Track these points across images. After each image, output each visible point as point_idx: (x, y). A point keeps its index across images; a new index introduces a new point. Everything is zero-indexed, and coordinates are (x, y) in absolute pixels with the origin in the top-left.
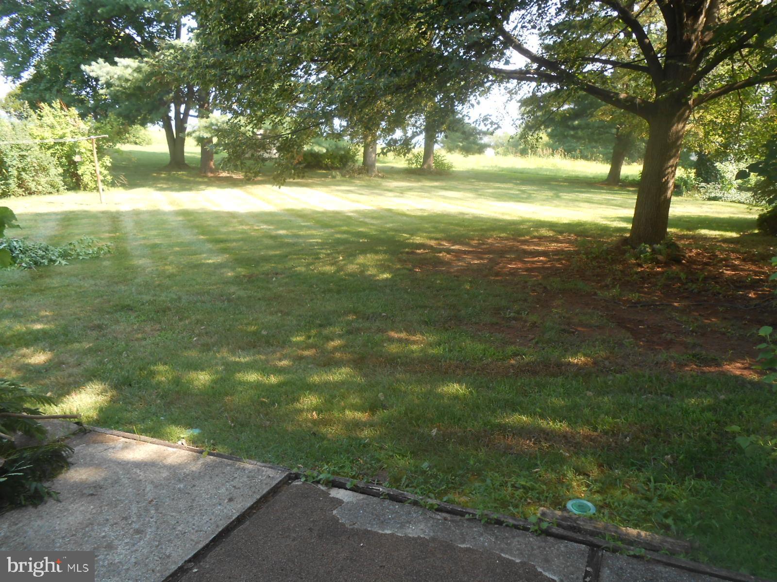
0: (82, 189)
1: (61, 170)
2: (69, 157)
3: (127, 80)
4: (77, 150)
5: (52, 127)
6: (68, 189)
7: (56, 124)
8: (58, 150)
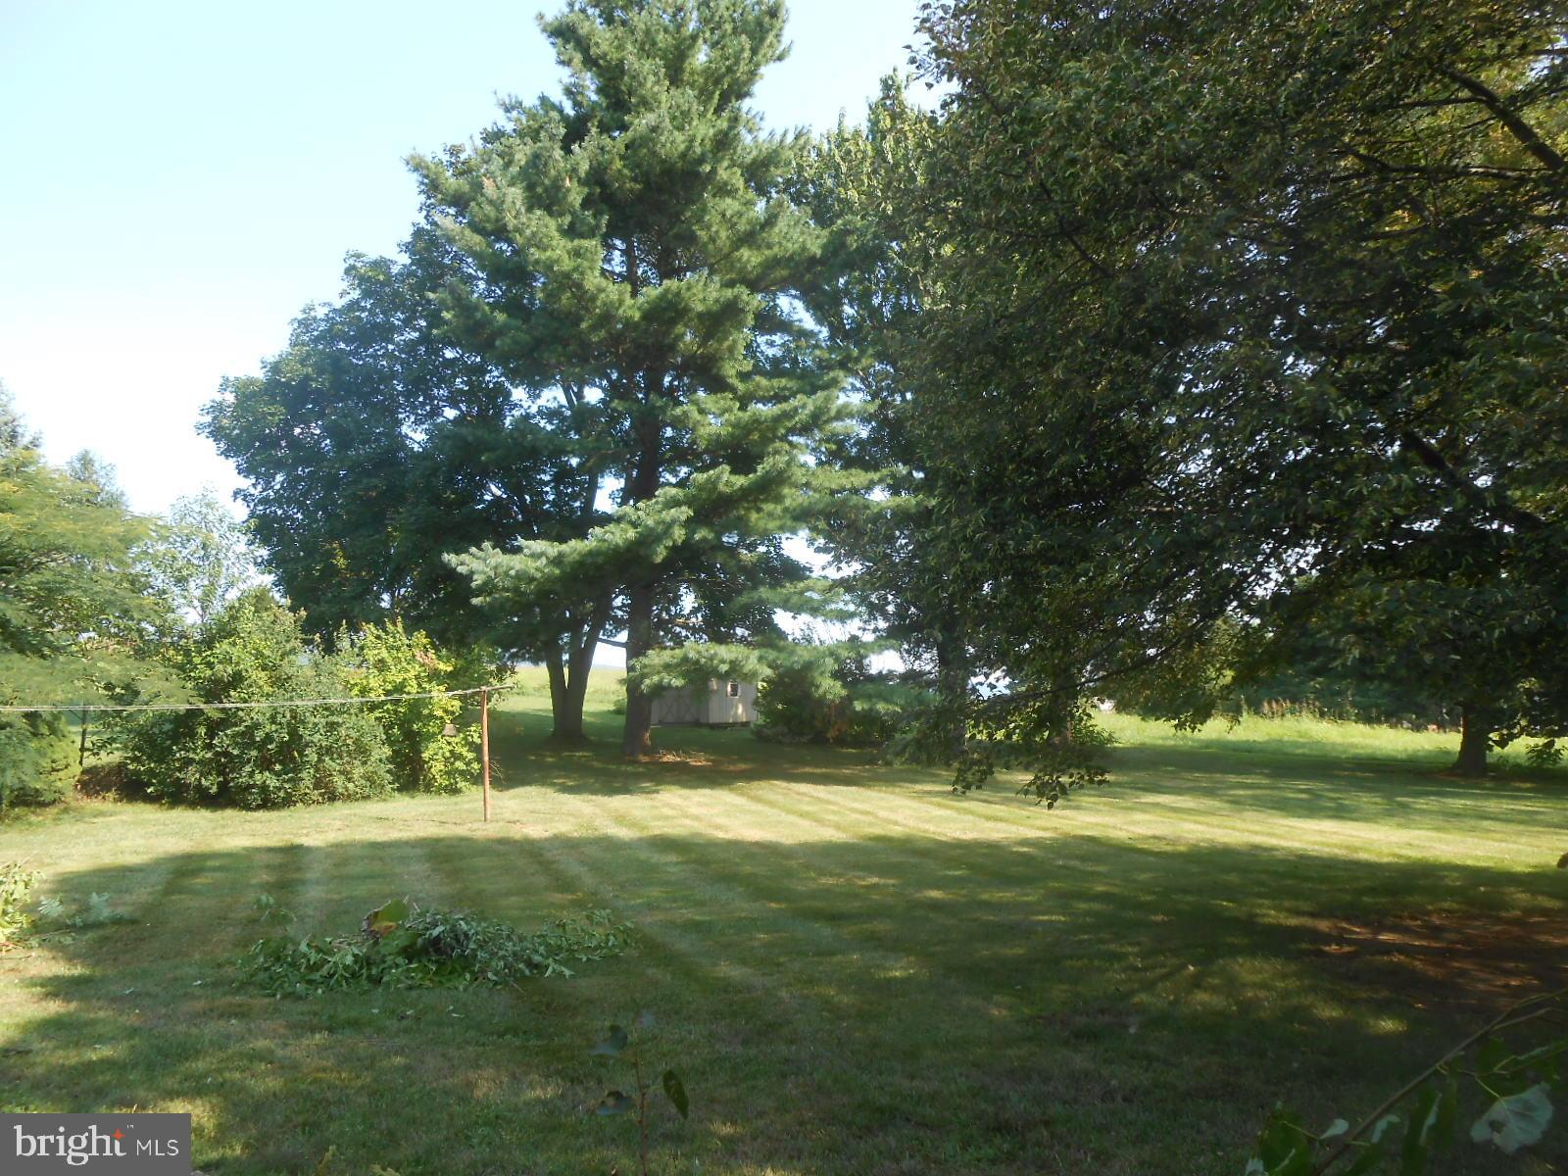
0: (422, 788)
1: (387, 751)
2: (404, 723)
3: (532, 579)
4: (426, 712)
5: (381, 666)
6: (399, 790)
7: (390, 661)
8: (388, 711)
